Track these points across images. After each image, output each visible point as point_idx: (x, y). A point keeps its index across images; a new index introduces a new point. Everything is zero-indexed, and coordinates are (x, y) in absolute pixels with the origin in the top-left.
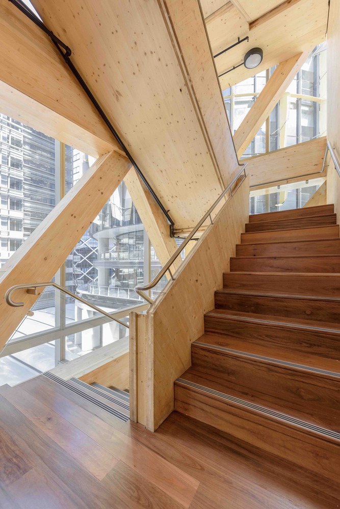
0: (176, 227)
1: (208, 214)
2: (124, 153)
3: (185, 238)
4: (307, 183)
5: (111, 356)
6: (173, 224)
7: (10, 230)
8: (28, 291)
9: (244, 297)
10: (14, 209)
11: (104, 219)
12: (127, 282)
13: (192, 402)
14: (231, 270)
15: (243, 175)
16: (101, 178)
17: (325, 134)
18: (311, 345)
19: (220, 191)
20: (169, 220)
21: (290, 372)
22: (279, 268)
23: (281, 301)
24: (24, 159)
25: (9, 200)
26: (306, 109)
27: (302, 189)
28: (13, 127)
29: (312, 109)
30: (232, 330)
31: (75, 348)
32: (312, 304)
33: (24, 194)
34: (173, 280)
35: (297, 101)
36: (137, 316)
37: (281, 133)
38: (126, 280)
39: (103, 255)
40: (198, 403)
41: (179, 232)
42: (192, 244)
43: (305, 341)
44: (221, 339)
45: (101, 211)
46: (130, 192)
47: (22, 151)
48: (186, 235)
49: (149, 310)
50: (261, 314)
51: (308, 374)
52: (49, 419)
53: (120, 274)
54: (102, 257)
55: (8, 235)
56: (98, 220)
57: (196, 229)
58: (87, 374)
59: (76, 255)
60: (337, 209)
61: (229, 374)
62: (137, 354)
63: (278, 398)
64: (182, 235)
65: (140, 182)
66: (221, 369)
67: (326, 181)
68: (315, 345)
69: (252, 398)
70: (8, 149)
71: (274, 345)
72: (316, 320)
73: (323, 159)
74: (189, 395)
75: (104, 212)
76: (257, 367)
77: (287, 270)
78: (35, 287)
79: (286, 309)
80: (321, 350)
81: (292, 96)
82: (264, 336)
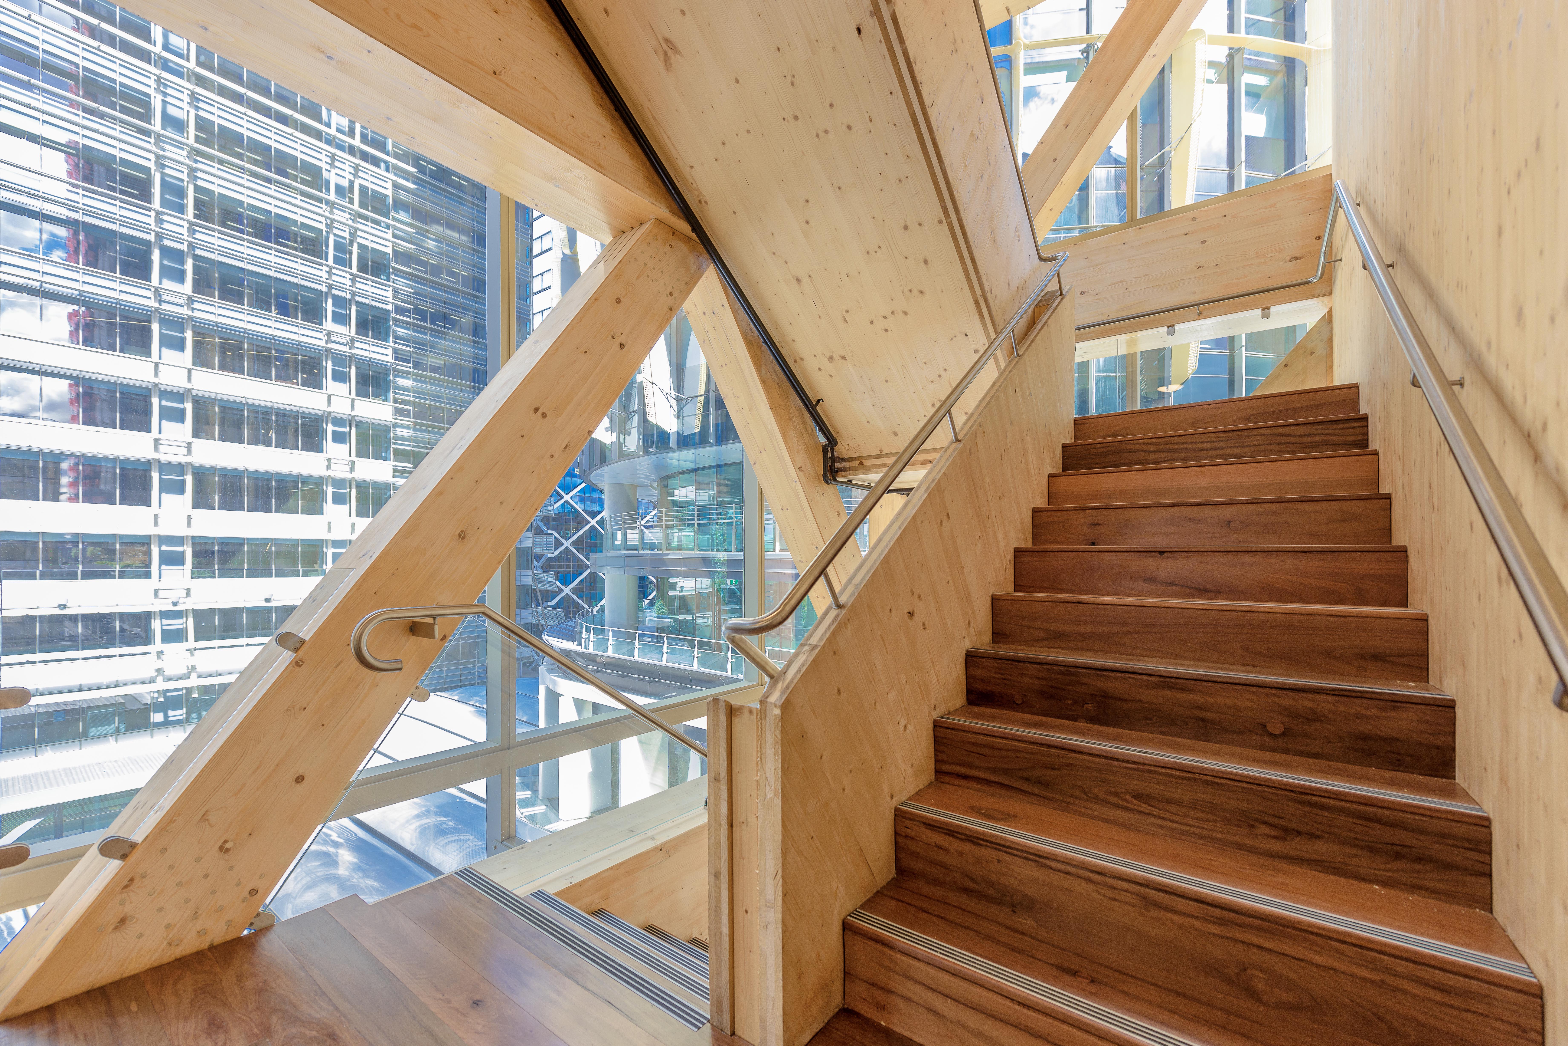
0: (841, 450)
1: (945, 409)
2: (684, 227)
3: (868, 487)
4: (1266, 316)
5: (650, 833)
6: (832, 442)
7: (357, 456)
8: (415, 628)
9: (1062, 673)
10: (366, 396)
11: (621, 428)
12: (690, 617)
13: (898, 985)
14: (1018, 587)
15: (1054, 292)
16: (618, 301)
17: (1328, 160)
18: (1287, 833)
19: (980, 341)
20: (821, 430)
21: (1217, 912)
22: (1173, 584)
23: (1183, 689)
24: (395, 252)
25: (353, 369)
26: (1260, 80)
27: (1249, 336)
28: (365, 156)
29: (1280, 78)
30: (1024, 774)
31: (540, 809)
32: (1288, 700)
33: (395, 351)
34: (839, 606)
35: (1231, 57)
36: (732, 711)
37: (1175, 158)
38: (687, 614)
39: (619, 533)
40: (918, 989)
41: (850, 469)
42: (891, 505)
43: (1266, 818)
44: (988, 801)
45: (616, 404)
46: (703, 343)
47: (388, 227)
48: (874, 477)
49: (766, 696)
50: (1120, 727)
51: (1278, 923)
52: (476, 1003)
53: (670, 593)
54: (618, 542)
55: (352, 470)
56: (607, 429)
57: (906, 460)
58: (580, 884)
59: (542, 532)
60: (1369, 402)
61: (1014, 907)
62: (731, 825)
63: (1179, 994)
64: (860, 478)
65: (735, 312)
66: (991, 892)
67: (1330, 312)
68: (1299, 833)
69: (1093, 988)
70: (350, 222)
71: (1161, 827)
72: (1302, 754)
73: (1319, 238)
74: (889, 965)
75: (625, 406)
76: (1106, 892)
77: (1202, 591)
78: (434, 617)
79: (1199, 713)
80: (1320, 848)
81: (1214, 40)
82: (1128, 797)
